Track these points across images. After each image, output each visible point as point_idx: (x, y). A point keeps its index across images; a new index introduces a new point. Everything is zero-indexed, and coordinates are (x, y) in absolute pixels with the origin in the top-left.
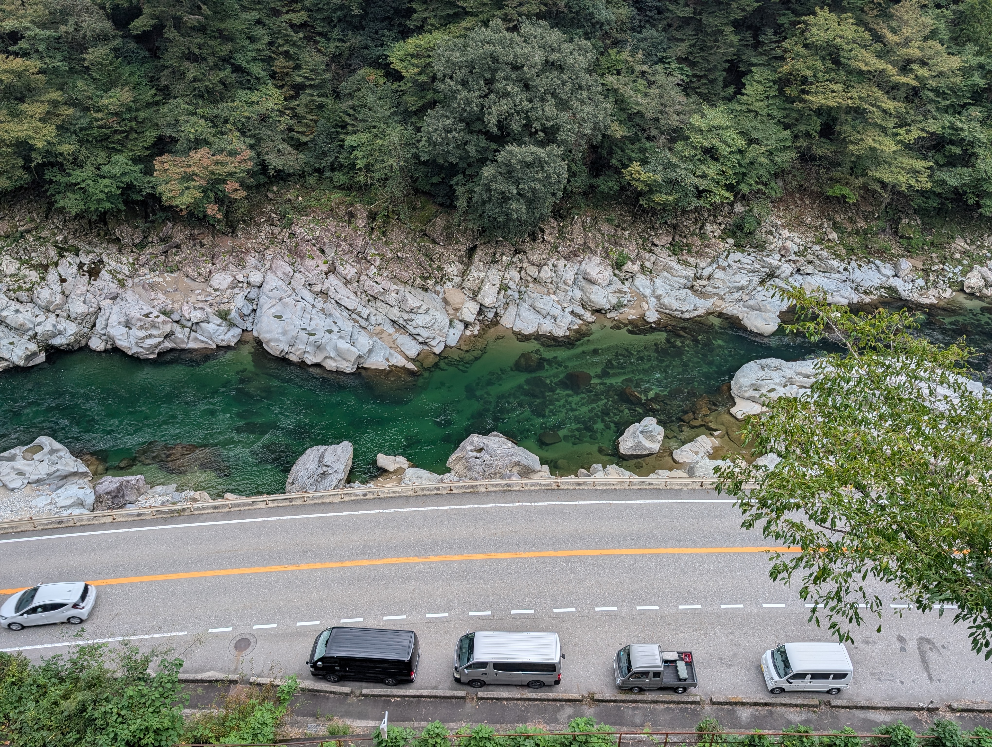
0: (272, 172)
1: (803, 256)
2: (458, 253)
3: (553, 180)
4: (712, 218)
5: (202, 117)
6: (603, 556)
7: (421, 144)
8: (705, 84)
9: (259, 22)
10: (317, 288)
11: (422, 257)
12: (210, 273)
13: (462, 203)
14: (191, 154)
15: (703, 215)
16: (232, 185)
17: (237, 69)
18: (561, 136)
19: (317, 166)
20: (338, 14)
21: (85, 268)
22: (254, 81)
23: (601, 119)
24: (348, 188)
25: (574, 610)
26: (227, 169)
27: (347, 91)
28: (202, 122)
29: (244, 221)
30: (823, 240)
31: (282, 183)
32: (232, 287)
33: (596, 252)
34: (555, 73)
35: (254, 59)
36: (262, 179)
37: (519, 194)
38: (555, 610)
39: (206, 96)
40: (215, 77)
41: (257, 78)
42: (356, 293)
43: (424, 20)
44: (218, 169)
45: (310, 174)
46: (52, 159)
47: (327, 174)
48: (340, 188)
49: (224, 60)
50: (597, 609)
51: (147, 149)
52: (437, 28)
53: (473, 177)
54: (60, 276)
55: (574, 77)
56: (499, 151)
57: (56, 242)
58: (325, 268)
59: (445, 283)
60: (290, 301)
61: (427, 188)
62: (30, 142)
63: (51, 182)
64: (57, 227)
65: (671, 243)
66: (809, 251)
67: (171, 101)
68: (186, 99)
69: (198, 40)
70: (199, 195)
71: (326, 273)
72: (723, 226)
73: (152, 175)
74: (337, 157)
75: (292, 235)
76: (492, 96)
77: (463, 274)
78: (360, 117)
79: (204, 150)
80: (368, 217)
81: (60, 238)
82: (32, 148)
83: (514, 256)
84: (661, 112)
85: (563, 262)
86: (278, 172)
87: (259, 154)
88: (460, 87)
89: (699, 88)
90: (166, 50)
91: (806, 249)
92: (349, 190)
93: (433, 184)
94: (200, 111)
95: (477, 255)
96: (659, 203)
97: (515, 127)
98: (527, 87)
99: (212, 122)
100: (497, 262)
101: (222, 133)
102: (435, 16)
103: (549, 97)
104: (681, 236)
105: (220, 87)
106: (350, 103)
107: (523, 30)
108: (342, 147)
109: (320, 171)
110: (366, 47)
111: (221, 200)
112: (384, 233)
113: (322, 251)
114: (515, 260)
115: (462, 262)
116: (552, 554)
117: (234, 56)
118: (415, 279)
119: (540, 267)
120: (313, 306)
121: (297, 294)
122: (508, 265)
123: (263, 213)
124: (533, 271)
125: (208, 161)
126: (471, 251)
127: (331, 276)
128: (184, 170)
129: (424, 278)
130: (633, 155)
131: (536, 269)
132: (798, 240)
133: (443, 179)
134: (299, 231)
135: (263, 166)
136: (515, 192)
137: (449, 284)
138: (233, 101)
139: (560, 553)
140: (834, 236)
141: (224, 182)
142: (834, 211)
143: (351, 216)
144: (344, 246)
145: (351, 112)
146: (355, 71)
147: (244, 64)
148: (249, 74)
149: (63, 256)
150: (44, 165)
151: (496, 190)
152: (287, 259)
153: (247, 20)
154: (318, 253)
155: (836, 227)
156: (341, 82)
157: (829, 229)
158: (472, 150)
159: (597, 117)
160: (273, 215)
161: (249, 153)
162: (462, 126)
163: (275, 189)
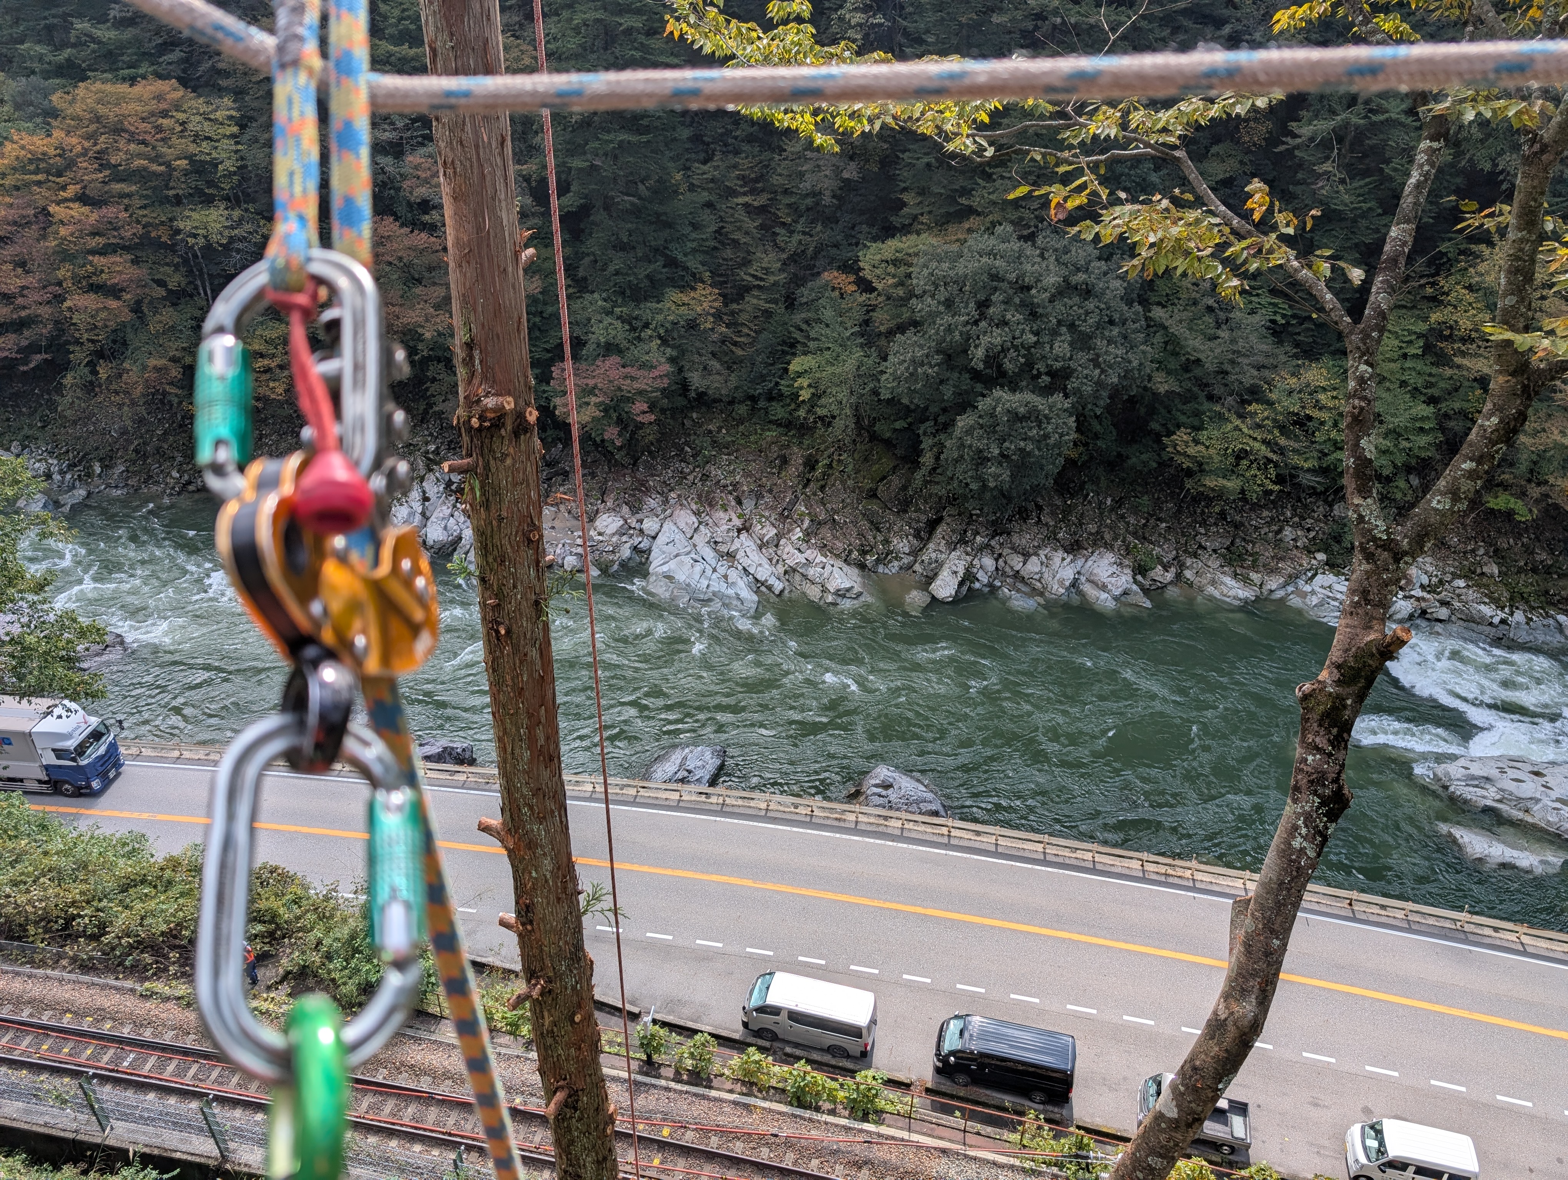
0: (693, 395)
1: (1435, 592)
2: (914, 524)
3: (1052, 441)
4: (1296, 519)
5: (619, 318)
6: (984, 926)
7: (884, 377)
8: (1308, 329)
9: (709, 205)
10: (723, 548)
11: (864, 524)
12: (597, 511)
13: (927, 459)
14: (599, 363)
15: (1283, 514)
16: (640, 406)
17: (672, 263)
18: (1072, 384)
19: (752, 392)
20: (809, 201)
21: (454, 487)
22: (689, 278)
23: (1135, 363)
24: (787, 425)
25: (929, 981)
26: (636, 385)
27: (804, 300)
28: (618, 324)
29: (650, 452)
30: (1474, 572)
31: (704, 409)
32: (620, 533)
33: (1112, 546)
34: (1076, 299)
35: (694, 250)
36: (681, 402)
37: (1002, 455)
38: (905, 976)
39: (628, 292)
40: (643, 271)
41: (694, 275)
42: (771, 560)
43: (915, 218)
44: (626, 384)
45: (740, 402)
46: (440, 353)
47: (762, 404)
48: (778, 424)
49: (657, 250)
50: (959, 986)
51: (548, 351)
52: (930, 228)
53: (946, 427)
54: (424, 492)
55: (1103, 306)
56: (984, 396)
57: (427, 452)
58: (738, 522)
59: (890, 561)
60: (687, 560)
61: (888, 435)
62: (420, 330)
63: (434, 380)
64: (431, 435)
65: (1227, 549)
66: (1447, 586)
67: (587, 296)
68: (604, 295)
69: (630, 225)
70: (597, 414)
71: (739, 531)
72: (1312, 534)
73: (548, 383)
74: (777, 384)
75: (705, 477)
76: (983, 324)
77: (915, 553)
78: (813, 334)
79: (615, 359)
80: (805, 464)
81: (432, 447)
82: (420, 338)
83: (993, 537)
84: (1232, 362)
85: (1060, 554)
86: (701, 395)
87: (681, 370)
88: (941, 308)
89: (1299, 334)
90: (590, 234)
91: (1441, 582)
92: (786, 426)
93: (895, 430)
94: (617, 310)
95: (940, 530)
96: (1213, 490)
97: (1009, 366)
98: (1034, 315)
99: (630, 324)
100: (966, 543)
101: (639, 339)
102: (930, 212)
103: (1064, 329)
104: (1244, 540)
105: (646, 282)
106: (803, 315)
107: (1039, 241)
108: (786, 370)
109: (753, 399)
110: (836, 246)
111: (622, 422)
112: (822, 488)
113: (739, 502)
114: (993, 543)
115: (917, 536)
116: (919, 910)
117: (670, 246)
118: (850, 552)
119: (1026, 556)
120: (714, 570)
121: (697, 553)
122: (981, 549)
123: (675, 445)
124: (1016, 561)
125: (614, 374)
126: (932, 525)
127: (744, 535)
128: (585, 381)
129: (864, 553)
130: (1183, 419)
131: (1021, 559)
132: (1430, 569)
133: (910, 424)
134: (715, 472)
135: (684, 386)
136: (997, 451)
137: (896, 563)
138: (658, 302)
139: (930, 912)
140: (1493, 569)
141: (630, 400)
142: (1499, 531)
143: (785, 461)
144: (768, 498)
145: (804, 327)
146: (819, 274)
147: (680, 257)
148: (686, 269)
149: (431, 470)
150: (429, 358)
151: (970, 446)
152: (694, 507)
153: (693, 202)
154: (733, 503)
155: (1498, 555)
156: (799, 286)
157: (1486, 558)
158: (948, 392)
159: (1130, 362)
160: (687, 449)
161: (666, 368)
162: (938, 358)
163: (695, 415)
